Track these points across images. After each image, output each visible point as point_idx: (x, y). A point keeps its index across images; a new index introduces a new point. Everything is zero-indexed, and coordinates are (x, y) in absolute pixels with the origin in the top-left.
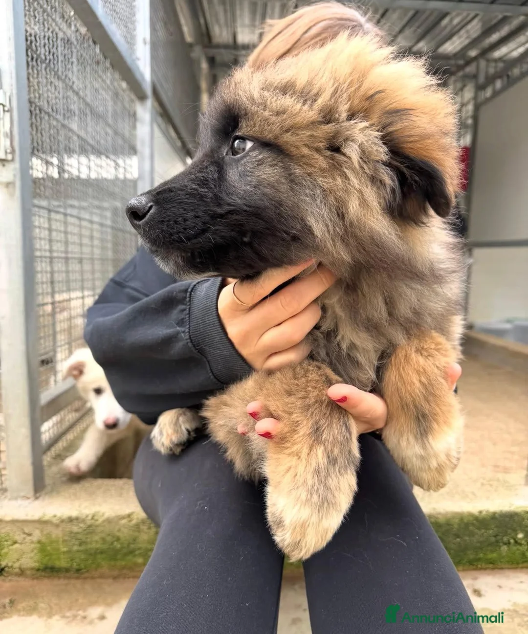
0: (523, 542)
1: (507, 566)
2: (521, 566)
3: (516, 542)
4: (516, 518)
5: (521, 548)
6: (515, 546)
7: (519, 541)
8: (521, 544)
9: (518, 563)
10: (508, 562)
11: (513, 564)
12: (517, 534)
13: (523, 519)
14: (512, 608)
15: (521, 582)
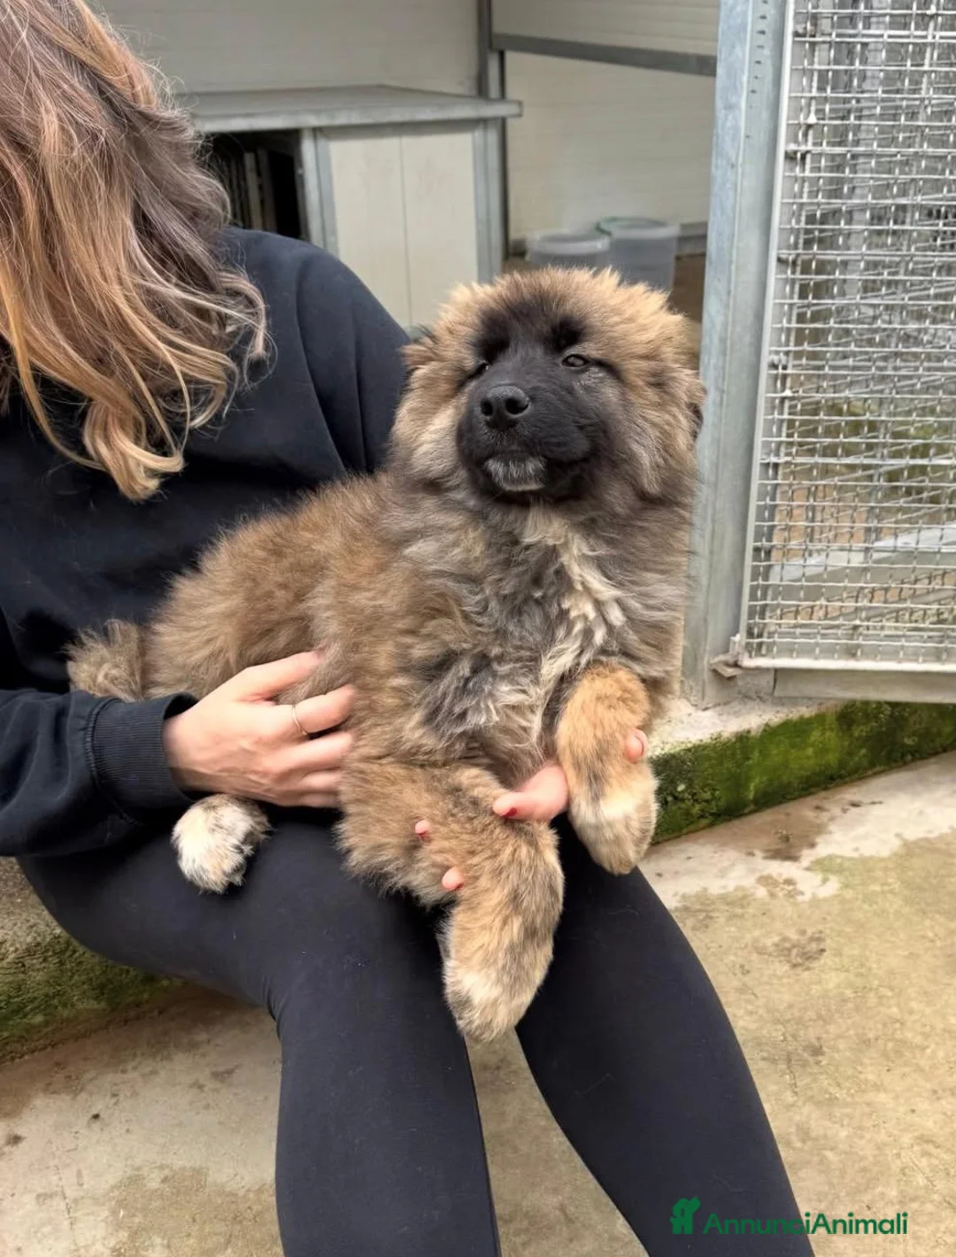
0: (686, 795)
1: (666, 837)
2: (685, 831)
3: (676, 798)
4: (673, 763)
5: (683, 806)
6: (675, 804)
7: (681, 796)
8: (683, 800)
9: (680, 829)
10: (667, 830)
11: (673, 831)
12: (675, 788)
13: (684, 762)
14: (679, 905)
15: (689, 858)
